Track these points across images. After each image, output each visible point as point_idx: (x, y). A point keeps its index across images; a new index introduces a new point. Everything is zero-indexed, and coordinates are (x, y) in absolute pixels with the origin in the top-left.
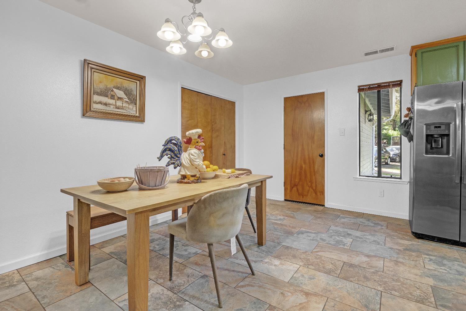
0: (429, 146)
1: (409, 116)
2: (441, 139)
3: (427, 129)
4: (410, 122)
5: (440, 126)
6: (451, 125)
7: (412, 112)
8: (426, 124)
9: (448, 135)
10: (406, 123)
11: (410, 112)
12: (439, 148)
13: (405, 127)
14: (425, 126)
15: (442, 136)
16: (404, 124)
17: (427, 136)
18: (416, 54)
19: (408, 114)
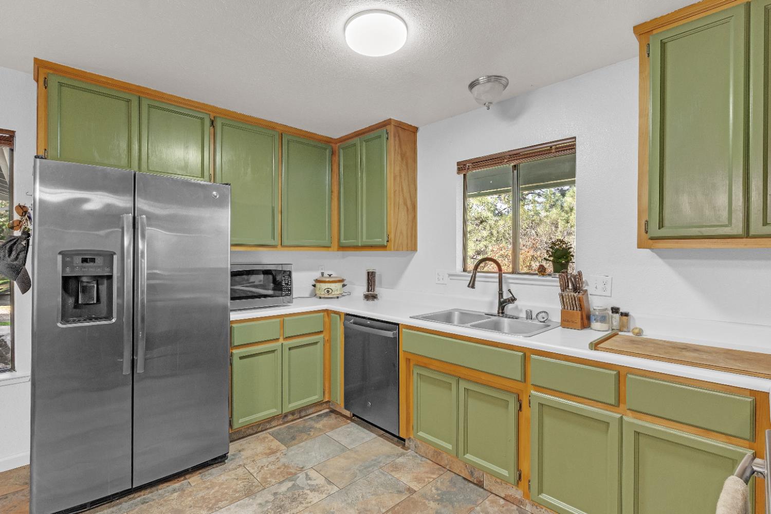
0: (71, 301)
1: (23, 227)
2: (95, 286)
3: (64, 265)
4: (24, 243)
5: (94, 259)
6: (115, 257)
7: (30, 218)
8: (62, 251)
9: (110, 278)
10: (15, 243)
11: (24, 218)
12: (91, 304)
13: (9, 256)
14: (60, 258)
15: (98, 279)
16: (8, 246)
17: (66, 280)
18: (45, 81)
19: (20, 221)
